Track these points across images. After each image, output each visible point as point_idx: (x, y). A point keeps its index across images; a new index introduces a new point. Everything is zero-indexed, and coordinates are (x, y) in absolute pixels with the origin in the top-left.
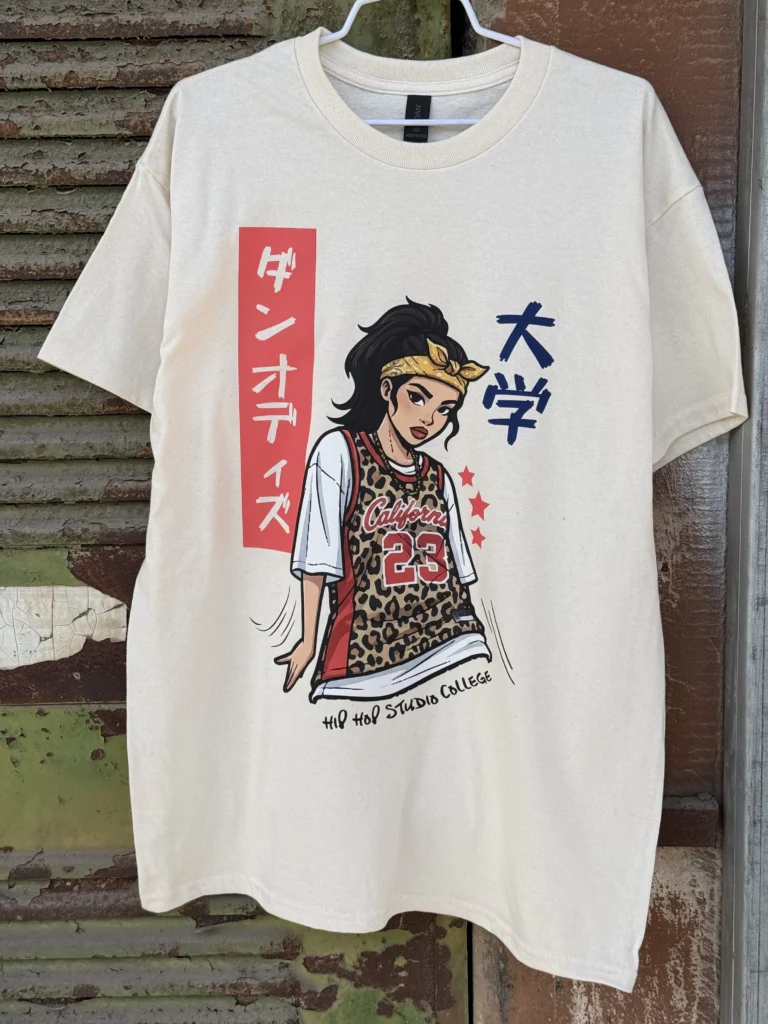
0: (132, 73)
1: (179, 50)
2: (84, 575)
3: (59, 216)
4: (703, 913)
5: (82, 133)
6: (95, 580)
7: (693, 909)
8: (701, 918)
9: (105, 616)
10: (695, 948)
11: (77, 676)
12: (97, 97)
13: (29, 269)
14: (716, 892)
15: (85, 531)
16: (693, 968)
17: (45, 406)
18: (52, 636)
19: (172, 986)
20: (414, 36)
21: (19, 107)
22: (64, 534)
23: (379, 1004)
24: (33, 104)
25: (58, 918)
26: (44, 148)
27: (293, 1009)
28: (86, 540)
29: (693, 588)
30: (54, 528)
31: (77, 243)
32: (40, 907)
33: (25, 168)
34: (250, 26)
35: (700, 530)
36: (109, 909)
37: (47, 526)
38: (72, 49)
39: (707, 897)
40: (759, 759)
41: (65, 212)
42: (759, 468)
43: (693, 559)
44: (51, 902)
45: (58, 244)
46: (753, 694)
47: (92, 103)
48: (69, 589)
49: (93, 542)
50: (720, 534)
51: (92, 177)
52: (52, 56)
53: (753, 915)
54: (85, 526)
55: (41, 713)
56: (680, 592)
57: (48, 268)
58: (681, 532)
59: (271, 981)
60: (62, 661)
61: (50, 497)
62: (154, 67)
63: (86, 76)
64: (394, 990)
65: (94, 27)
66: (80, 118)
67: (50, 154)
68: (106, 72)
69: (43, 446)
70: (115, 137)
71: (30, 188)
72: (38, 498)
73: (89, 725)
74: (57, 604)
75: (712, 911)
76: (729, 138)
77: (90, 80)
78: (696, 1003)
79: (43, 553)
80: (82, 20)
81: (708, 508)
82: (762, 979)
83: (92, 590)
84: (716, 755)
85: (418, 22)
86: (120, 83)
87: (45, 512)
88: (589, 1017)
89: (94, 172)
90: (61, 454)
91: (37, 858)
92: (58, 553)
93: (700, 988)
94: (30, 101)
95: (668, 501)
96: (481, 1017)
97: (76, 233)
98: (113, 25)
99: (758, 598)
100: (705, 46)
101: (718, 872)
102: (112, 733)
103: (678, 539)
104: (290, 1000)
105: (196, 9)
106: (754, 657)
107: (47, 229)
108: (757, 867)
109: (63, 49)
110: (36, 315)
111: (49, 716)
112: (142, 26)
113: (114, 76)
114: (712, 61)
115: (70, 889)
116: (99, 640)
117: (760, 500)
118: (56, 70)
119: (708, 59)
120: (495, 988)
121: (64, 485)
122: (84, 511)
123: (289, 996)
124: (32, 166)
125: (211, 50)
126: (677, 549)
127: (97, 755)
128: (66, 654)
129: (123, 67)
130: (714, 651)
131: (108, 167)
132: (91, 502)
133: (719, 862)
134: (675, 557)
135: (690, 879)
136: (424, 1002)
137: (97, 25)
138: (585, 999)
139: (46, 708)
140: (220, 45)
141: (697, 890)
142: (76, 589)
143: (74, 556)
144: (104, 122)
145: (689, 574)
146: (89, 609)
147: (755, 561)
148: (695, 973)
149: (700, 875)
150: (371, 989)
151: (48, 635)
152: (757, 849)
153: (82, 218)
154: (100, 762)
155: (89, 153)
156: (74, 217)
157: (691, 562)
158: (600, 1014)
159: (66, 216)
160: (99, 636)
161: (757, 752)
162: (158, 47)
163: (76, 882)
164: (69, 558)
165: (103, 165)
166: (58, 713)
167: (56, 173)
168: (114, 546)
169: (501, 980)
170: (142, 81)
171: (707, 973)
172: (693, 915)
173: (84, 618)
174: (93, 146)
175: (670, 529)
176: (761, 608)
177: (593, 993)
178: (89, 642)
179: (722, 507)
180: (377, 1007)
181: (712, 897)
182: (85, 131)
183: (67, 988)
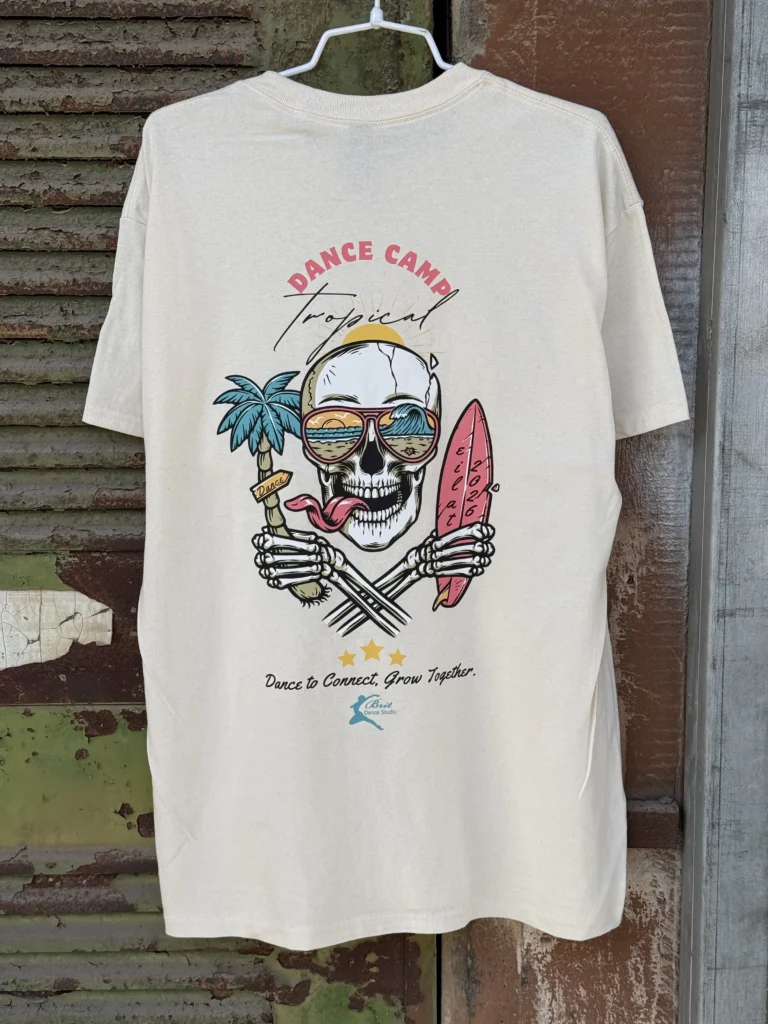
0: (127, 99)
1: (172, 78)
2: (72, 580)
3: (53, 234)
4: (663, 913)
5: (79, 156)
6: (82, 585)
7: (654, 910)
8: (661, 917)
9: (91, 620)
10: (655, 946)
11: (63, 678)
12: (93, 122)
13: (24, 284)
14: (675, 892)
15: (73, 537)
16: (653, 965)
17: (36, 416)
18: (39, 639)
19: (149, 980)
20: (398, 70)
21: (18, 129)
22: (53, 541)
23: (351, 999)
24: (30, 127)
25: (39, 913)
26: (42, 169)
27: (267, 1003)
28: (73, 546)
29: (658, 600)
30: (43, 534)
31: (71, 260)
32: (23, 902)
33: (22, 188)
34: (242, 57)
35: (665, 544)
36: (91, 904)
37: (37, 532)
38: (69, 74)
39: (667, 897)
40: (718, 764)
41: (61, 231)
42: (721, 486)
43: (658, 572)
44: (34, 897)
45: (53, 261)
46: (712, 702)
47: (87, 127)
48: (57, 593)
49: (81, 549)
50: (683, 548)
51: (86, 197)
52: (51, 82)
53: (711, 914)
54: (73, 533)
55: (28, 714)
56: (644, 604)
57: (42, 285)
58: (646, 546)
59: (246, 976)
60: (49, 663)
61: (41, 503)
62: (148, 94)
63: (82, 101)
64: (365, 985)
65: (91, 55)
66: (76, 141)
67: (46, 174)
68: (102, 98)
69: (34, 455)
70: (110, 160)
71: (26, 207)
72: (27, 506)
73: (74, 726)
74: (44, 608)
75: (671, 910)
76: (696, 172)
77: (86, 105)
78: (655, 1000)
79: (32, 559)
80: (80, 47)
81: (672, 524)
82: (718, 976)
83: (79, 595)
84: (677, 761)
85: (403, 56)
86: (116, 108)
87: (35, 519)
88: (553, 1013)
89: (89, 193)
90: (51, 463)
91: (21, 854)
92: (47, 558)
93: (660, 985)
94: (28, 124)
95: (635, 516)
96: (449, 1012)
97: (70, 251)
98: (109, 52)
99: (719, 611)
100: (675, 85)
101: (678, 873)
102: (96, 733)
103: (643, 553)
104: (264, 995)
105: (190, 39)
106: (714, 666)
107: (42, 247)
108: (714, 868)
109: (61, 75)
110: (29, 329)
111: (33, 717)
112: (137, 55)
113: (110, 101)
114: (681, 99)
115: (52, 885)
116: (85, 643)
117: (721, 517)
118: (54, 95)
119: (677, 98)
120: (463, 983)
121: (54, 492)
122: (73, 518)
123: (263, 991)
124: (28, 186)
125: (203, 78)
126: (642, 563)
127: (81, 754)
128: (53, 657)
129: (119, 93)
130: (677, 661)
131: (102, 188)
132: (80, 510)
133: (678, 864)
134: (640, 570)
135: (651, 878)
136: (393, 998)
137: (94, 53)
138: (549, 995)
139: (32, 709)
140: (211, 74)
141: (658, 891)
142: (64, 593)
143: (63, 562)
144: (99, 145)
145: (654, 586)
146: (76, 613)
147: (716, 574)
148: (655, 970)
149: (661, 876)
150: (343, 983)
151: (35, 637)
152: (715, 850)
153: (76, 236)
154: (83, 762)
155: (84, 175)
156: (69, 236)
157: (655, 575)
158: (563, 1009)
159: (61, 234)
160: (84, 640)
161: (716, 757)
162: (153, 75)
163: (58, 878)
164: (57, 564)
165: (97, 186)
166: (43, 714)
167: (53, 193)
168: (101, 552)
169: (468, 976)
170: (137, 107)
171: (667, 971)
172: (653, 914)
173: (70, 621)
174: (88, 168)
175: (636, 543)
176: (721, 620)
177: (556, 989)
178: (75, 645)
179: (687, 522)
180: (349, 1002)
181: (671, 898)
182: (81, 153)
183: (48, 981)
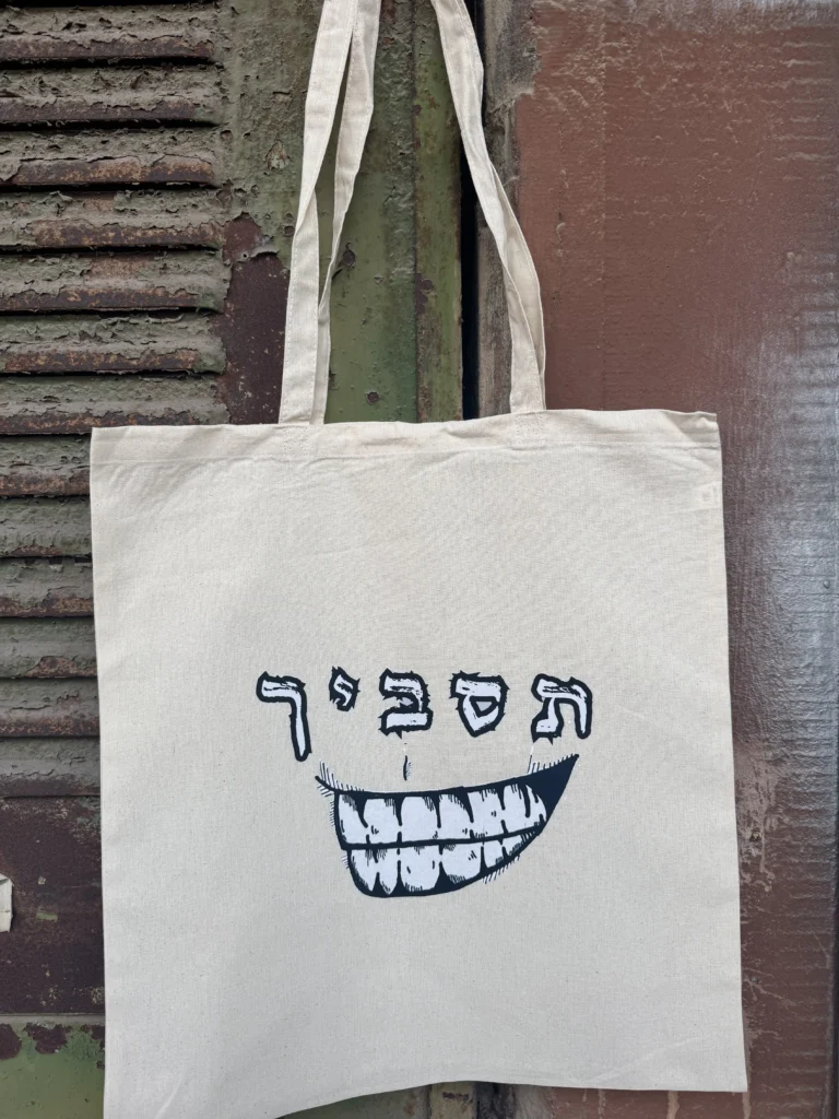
0: (40, 168)
1: (104, 142)
20: (413, 127)
29: (794, 864)
34: (196, 108)
35: (803, 784)
43: (795, 824)
50: (829, 789)
56: (776, 871)
58: (777, 787)
81: (813, 754)
84: (823, 1097)
86: (22, 180)
95: (760, 744)
98: (16, 107)
100: (798, 138)
103: (773, 796)
105: (128, 90)
112: (54, 109)
113: (14, 171)
114: (807, 157)
119: (801, 155)
125: (146, 142)
126: (771, 810)
129: (29, 160)
130: (821, 953)
140: (157, 136)
145: (788, 845)
157: (790, 828)
162: (77, 138)
170: (51, 178)
